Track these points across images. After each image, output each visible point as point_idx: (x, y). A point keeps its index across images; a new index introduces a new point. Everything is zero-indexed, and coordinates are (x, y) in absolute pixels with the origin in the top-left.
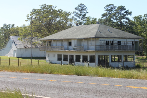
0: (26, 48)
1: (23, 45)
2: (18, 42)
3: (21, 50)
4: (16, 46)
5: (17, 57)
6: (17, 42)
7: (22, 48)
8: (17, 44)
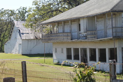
0: (37, 38)
1: (33, 34)
2: (26, 30)
3: (30, 43)
4: (21, 36)
5: (23, 55)
6: (23, 30)
7: (30, 40)
8: (23, 34)
